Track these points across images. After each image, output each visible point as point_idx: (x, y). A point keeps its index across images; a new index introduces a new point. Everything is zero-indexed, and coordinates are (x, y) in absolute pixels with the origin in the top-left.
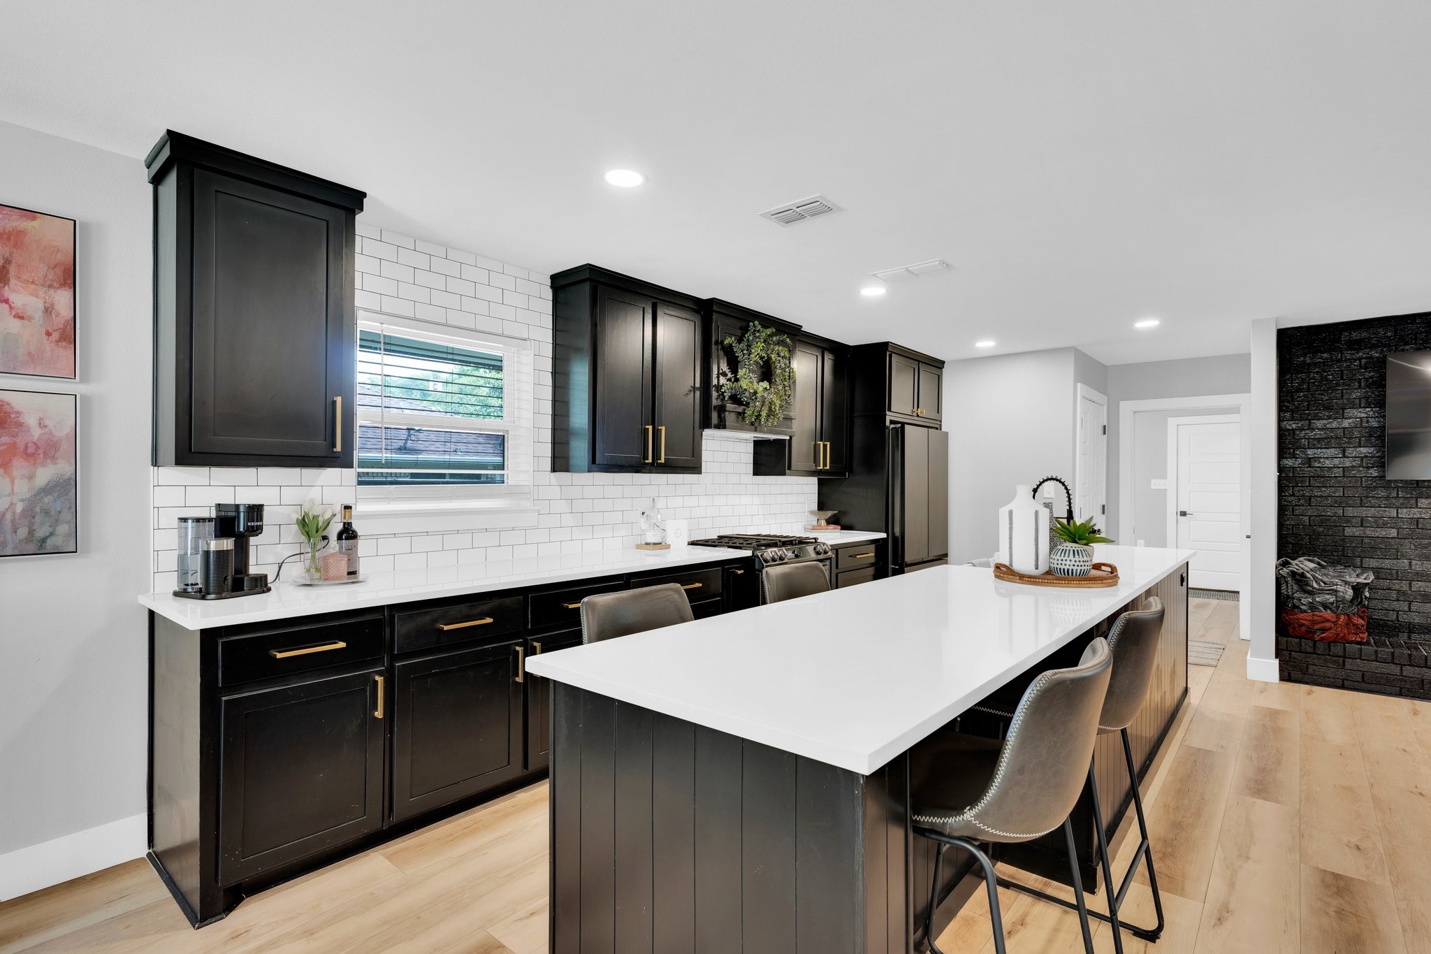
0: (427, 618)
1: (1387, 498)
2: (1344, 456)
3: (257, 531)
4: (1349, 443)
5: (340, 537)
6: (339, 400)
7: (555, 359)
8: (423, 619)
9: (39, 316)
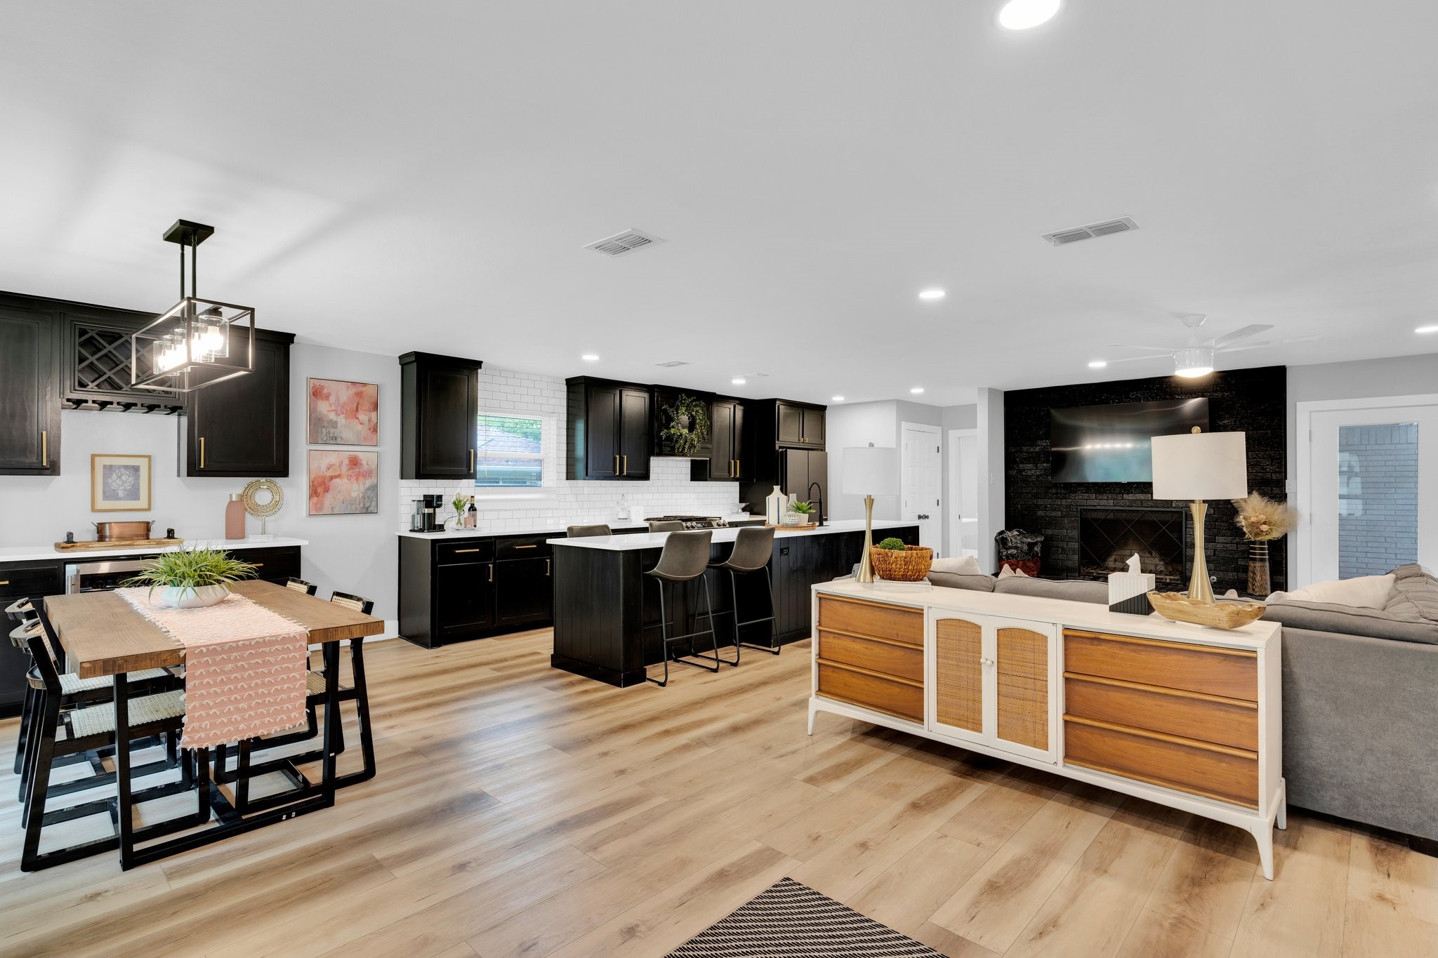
0: (509, 543)
1: (1056, 494)
2: (1037, 469)
3: (439, 506)
4: (1038, 461)
5: (469, 510)
6: (472, 451)
7: (568, 422)
8: (508, 543)
9: (367, 422)
